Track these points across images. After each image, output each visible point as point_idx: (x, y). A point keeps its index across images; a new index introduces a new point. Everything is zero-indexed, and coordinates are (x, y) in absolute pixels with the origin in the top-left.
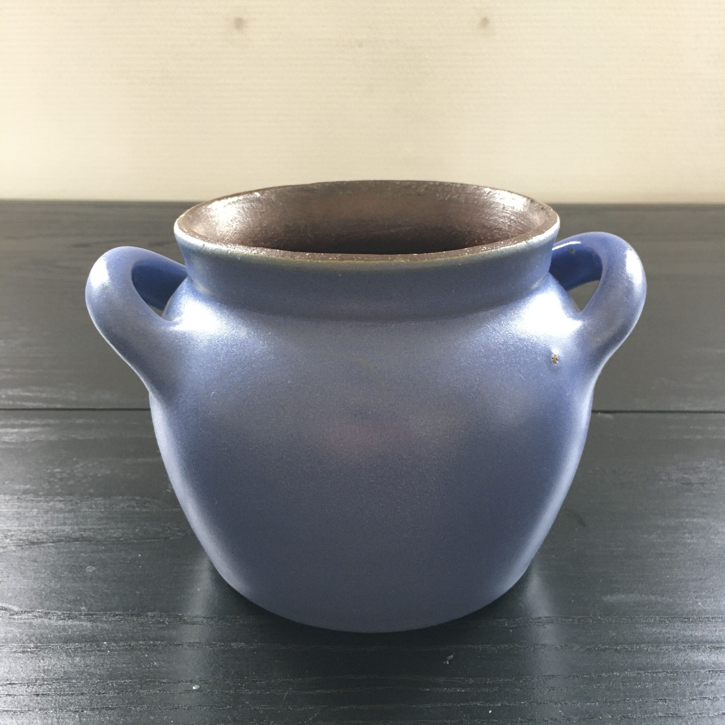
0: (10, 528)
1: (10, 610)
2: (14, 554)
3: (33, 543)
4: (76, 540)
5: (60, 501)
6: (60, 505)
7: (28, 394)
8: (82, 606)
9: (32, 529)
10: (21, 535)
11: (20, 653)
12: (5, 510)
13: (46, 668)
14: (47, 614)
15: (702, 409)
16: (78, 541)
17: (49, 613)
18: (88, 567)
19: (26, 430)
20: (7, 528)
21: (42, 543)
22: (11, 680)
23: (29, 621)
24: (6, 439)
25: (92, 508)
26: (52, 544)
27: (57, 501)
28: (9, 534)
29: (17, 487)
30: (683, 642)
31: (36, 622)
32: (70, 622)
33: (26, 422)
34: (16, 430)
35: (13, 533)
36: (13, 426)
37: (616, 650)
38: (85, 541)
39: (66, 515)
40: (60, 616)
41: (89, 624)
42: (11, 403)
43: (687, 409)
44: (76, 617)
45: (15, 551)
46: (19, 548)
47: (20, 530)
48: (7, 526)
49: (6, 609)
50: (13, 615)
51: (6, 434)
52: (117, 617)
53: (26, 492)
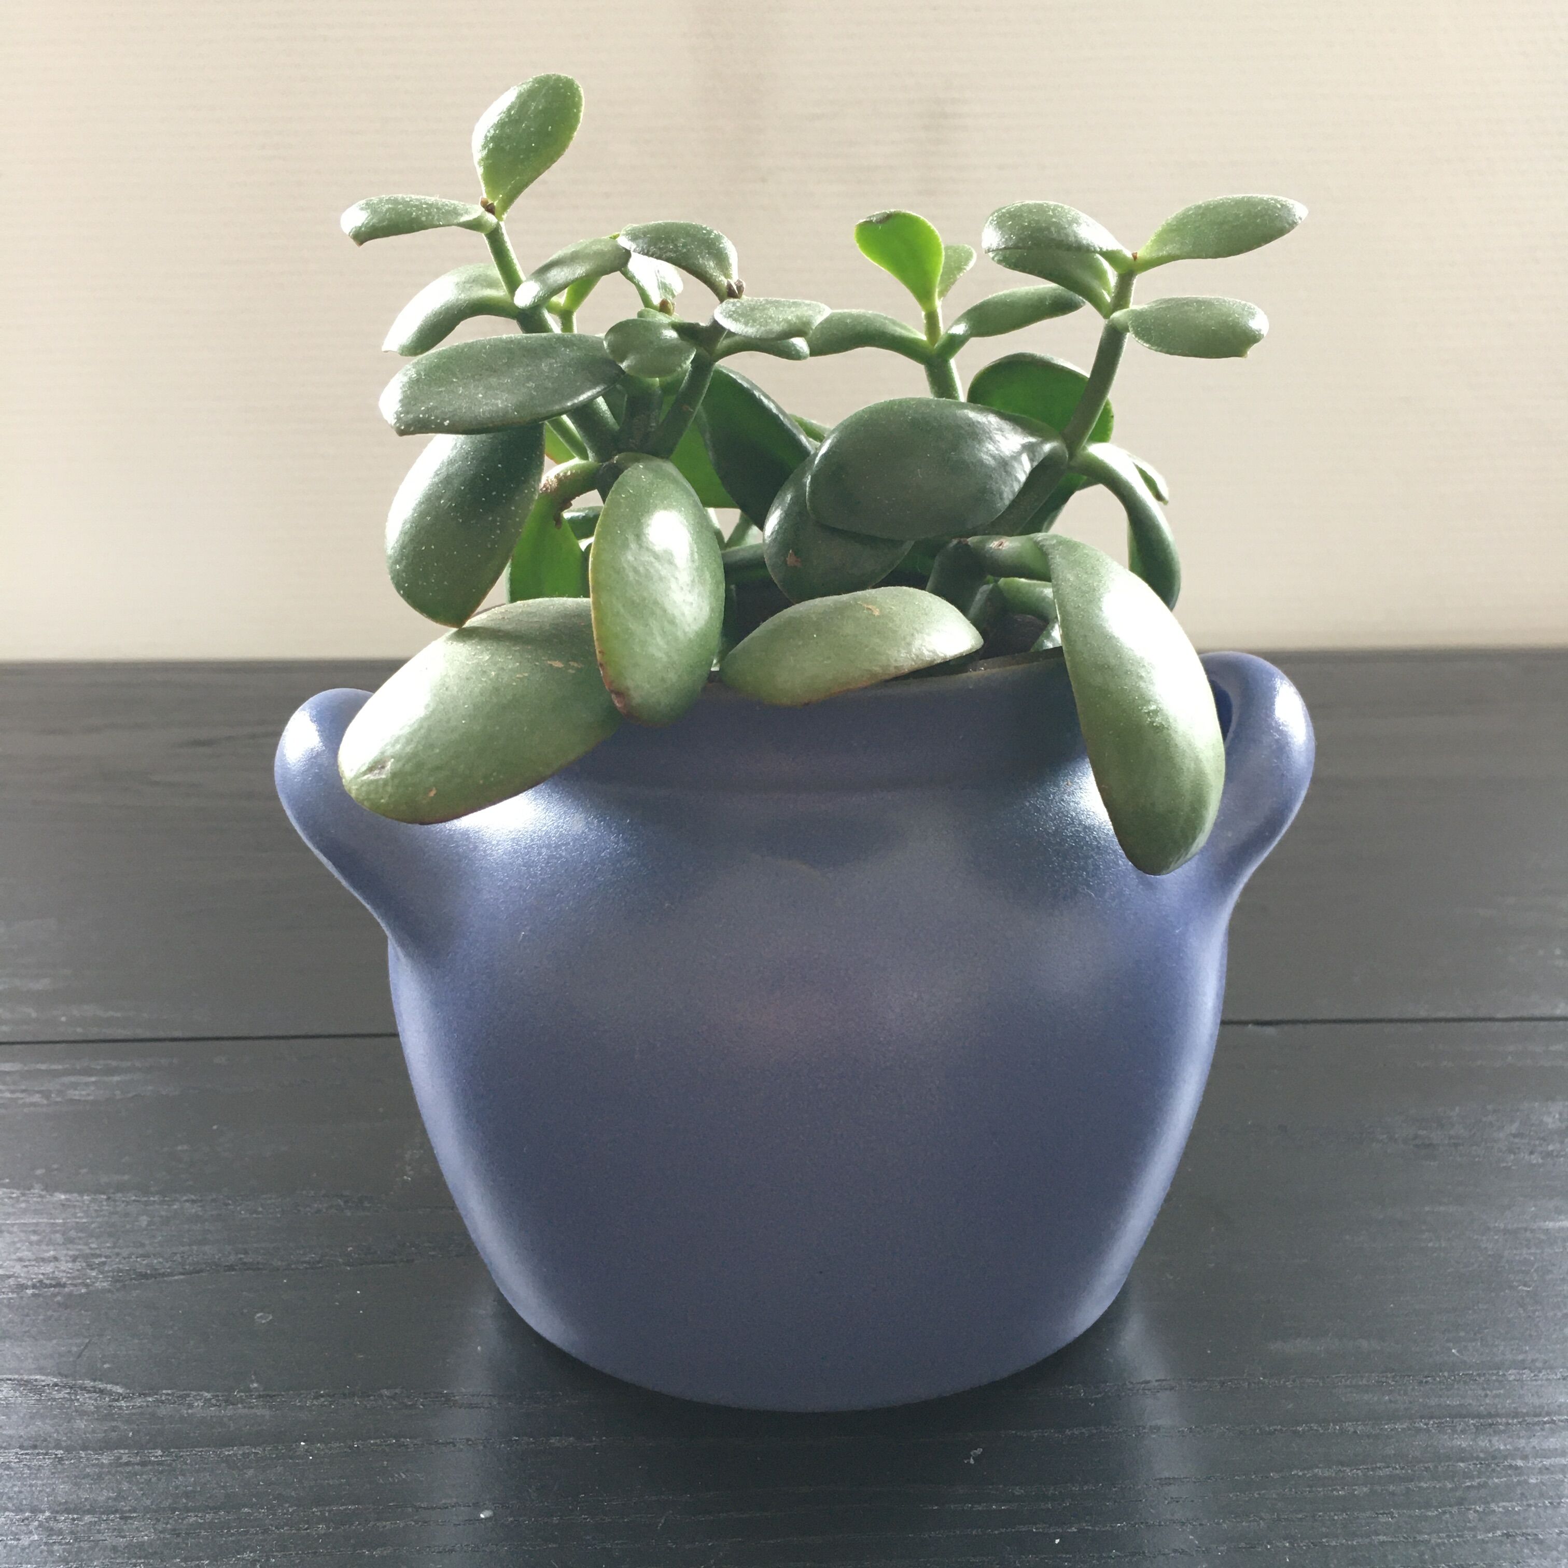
0: (98, 1252)
1: (110, 1393)
2: (109, 1295)
3: (145, 1276)
4: (231, 1268)
5: (193, 1201)
6: (194, 1209)
7: (111, 1013)
8: (252, 1382)
9: (140, 1251)
10: (120, 1263)
11: (138, 1464)
12: (84, 1220)
13: (190, 1488)
14: (184, 1397)
15: (1451, 1015)
16: (234, 1270)
17: (188, 1395)
18: (259, 1315)
19: (116, 1078)
20: (93, 1252)
21: (163, 1275)
22: (123, 1512)
23: (150, 1410)
24: (75, 1094)
25: (256, 1212)
26: (182, 1277)
27: (187, 1201)
28: (97, 1261)
29: (104, 1179)
30: (1422, 1417)
31: (163, 1411)
32: (230, 1411)
33: (114, 1063)
34: (93, 1079)
35: (103, 1259)
36: (88, 1072)
37: (1295, 1432)
38: (248, 1269)
39: (207, 1226)
40: (210, 1399)
41: (267, 1413)
42: (79, 1030)
43: (1423, 1014)
44: (242, 1401)
45: (109, 1291)
46: (118, 1285)
47: (118, 1254)
48: (91, 1248)
49: (102, 1391)
50: (117, 1400)
51: (75, 1086)
52: (323, 1399)
53: (121, 1188)
